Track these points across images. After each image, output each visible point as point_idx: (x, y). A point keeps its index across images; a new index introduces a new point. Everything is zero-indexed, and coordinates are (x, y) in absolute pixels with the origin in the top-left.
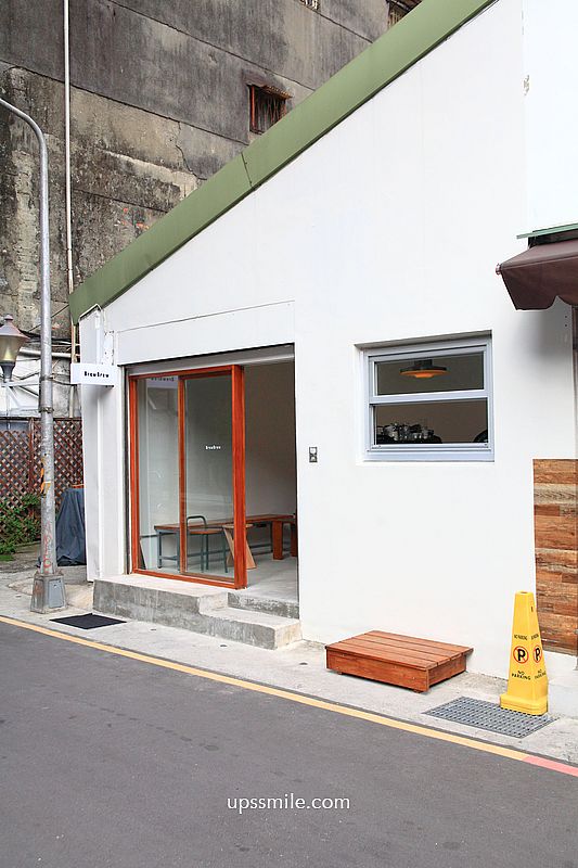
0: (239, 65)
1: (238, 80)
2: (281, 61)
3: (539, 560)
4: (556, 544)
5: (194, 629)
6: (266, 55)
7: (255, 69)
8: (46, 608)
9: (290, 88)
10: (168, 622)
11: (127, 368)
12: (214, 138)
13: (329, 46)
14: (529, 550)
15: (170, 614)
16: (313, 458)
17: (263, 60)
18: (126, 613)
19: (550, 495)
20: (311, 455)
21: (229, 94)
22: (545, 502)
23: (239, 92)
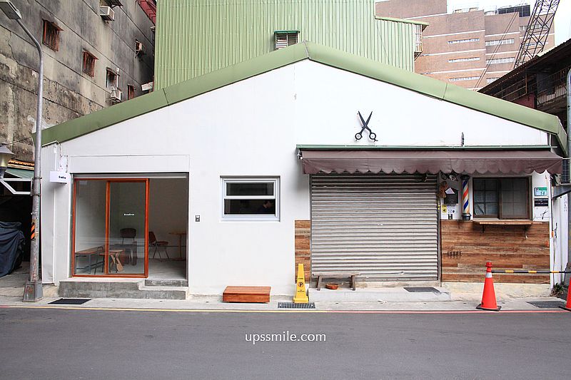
0: (40, 8)
1: (38, 15)
2: (58, 11)
3: (296, 254)
4: (302, 248)
5: (135, 297)
6: (51, 5)
7: (46, 12)
8: (37, 299)
9: (61, 25)
10: (117, 296)
11: (74, 174)
12: (26, 43)
13: (77, 8)
14: (293, 250)
15: (118, 293)
16: (198, 220)
17: (49, 8)
18: (87, 296)
19: (301, 232)
20: (196, 219)
21: (34, 22)
22: (299, 234)
23: (39, 22)
